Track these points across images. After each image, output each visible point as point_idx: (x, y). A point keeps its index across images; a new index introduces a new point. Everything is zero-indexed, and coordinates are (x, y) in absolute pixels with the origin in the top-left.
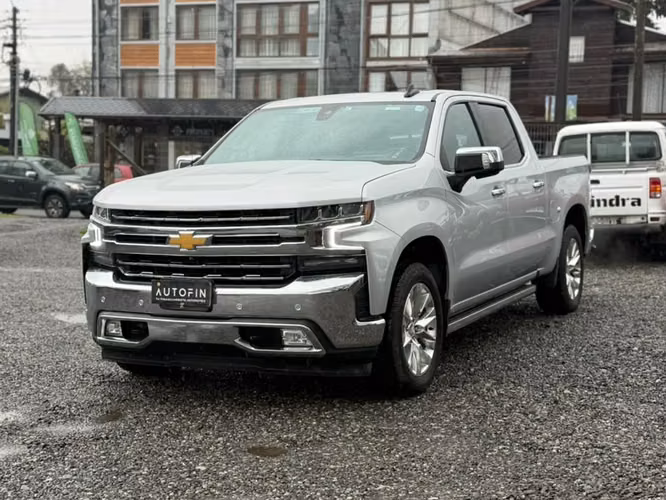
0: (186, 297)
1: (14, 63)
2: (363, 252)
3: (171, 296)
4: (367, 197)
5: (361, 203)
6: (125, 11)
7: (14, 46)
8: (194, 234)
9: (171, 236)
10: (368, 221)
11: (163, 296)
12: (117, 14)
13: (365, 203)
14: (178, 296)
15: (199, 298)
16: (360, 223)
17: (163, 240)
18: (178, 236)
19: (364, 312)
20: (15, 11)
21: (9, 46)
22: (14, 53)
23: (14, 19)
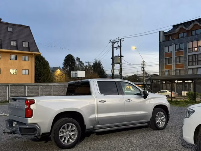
6: (166, 59)
12: (164, 60)
20: (144, 61)
21: (143, 68)
22: (144, 69)
23: (144, 63)
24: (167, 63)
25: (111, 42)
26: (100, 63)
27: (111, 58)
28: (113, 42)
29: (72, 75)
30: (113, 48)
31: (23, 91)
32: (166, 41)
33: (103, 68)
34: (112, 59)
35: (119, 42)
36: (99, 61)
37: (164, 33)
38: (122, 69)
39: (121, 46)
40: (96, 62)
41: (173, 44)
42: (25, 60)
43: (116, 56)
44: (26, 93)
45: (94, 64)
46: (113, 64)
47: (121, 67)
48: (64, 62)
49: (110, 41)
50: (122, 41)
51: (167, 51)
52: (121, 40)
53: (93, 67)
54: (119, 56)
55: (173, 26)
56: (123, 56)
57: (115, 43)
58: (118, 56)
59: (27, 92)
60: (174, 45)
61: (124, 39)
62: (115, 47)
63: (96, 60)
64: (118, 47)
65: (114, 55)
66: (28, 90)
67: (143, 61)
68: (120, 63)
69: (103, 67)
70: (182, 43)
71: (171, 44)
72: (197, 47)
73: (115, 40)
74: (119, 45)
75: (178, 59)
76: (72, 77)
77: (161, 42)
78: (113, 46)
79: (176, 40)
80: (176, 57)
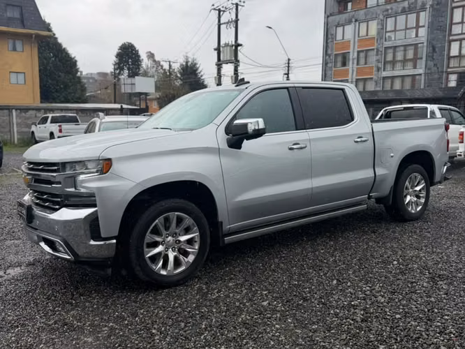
5: (99, 160)
6: (336, 55)
7: (288, 74)
10: (105, 172)
13: (104, 160)
19: (96, 235)
20: (289, 60)
21: (286, 74)
22: (288, 77)
23: (289, 63)
24: (339, 64)
25: (215, 9)
26: (196, 64)
27: (215, 50)
28: (220, 11)
29: (123, 86)
30: (219, 25)
31: (7, 121)
32: (340, 12)
33: (202, 76)
34: (216, 52)
35: (234, 10)
36: (194, 60)
38: (239, 74)
39: (237, 21)
40: (187, 62)
41: (354, 20)
42: (14, 49)
43: (227, 45)
44: (15, 126)
45: (181, 65)
46: (219, 66)
47: (236, 70)
49: (213, 7)
50: (239, 7)
51: (339, 37)
52: (237, 5)
53: (180, 73)
54: (234, 43)
56: (241, 45)
57: (224, 11)
58: (230, 43)
59: (17, 125)
60: (357, 23)
61: (244, 2)
62: (224, 23)
63: (187, 58)
64: (232, 22)
65: (222, 43)
66: (20, 121)
67: (287, 59)
68: (236, 62)
69: (202, 73)
70: (373, 19)
71: (350, 22)
72: (407, 29)
73: (225, 5)
74: (234, 18)
75: (362, 55)
76: (123, 91)
77: (327, 17)
78: (219, 21)
79: (362, 12)
80: (359, 52)
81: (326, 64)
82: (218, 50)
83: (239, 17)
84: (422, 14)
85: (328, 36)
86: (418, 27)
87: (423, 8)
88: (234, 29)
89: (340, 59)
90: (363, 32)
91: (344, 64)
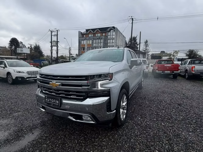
0: (53, 102)
1: (70, 53)
2: (109, 90)
3: (49, 101)
4: (111, 72)
5: (109, 74)
6: (82, 48)
7: (70, 51)
8: (56, 83)
9: (50, 82)
10: (111, 80)
11: (47, 101)
12: (81, 48)
13: (110, 74)
14: (51, 102)
15: (56, 103)
16: (108, 80)
17: (48, 84)
18: (52, 83)
19: (109, 109)
23: (70, 48)
24: (83, 50)
28: (51, 32)
29: (18, 51)
30: (52, 36)
32: (82, 37)
35: (56, 32)
36: (38, 45)
37: (81, 33)
38: (58, 50)
39: (57, 35)
40: (36, 46)
43: (54, 41)
45: (34, 46)
46: (52, 47)
47: (57, 48)
48: (9, 42)
49: (49, 30)
50: (58, 31)
51: (82, 43)
52: (57, 31)
53: (34, 48)
54: (56, 41)
55: (86, 30)
56: (59, 42)
57: (53, 32)
60: (87, 40)
63: (36, 44)
65: (52, 41)
68: (57, 46)
70: (91, 40)
71: (85, 40)
72: (98, 43)
73: (53, 30)
74: (56, 34)
75: (88, 48)
76: (18, 52)
77: (79, 38)
78: (51, 34)
79: (88, 38)
80: (87, 47)
81: (79, 49)
82: (51, 42)
83: (58, 34)
84: (102, 40)
85: (80, 43)
86: (101, 43)
87: (102, 39)
88: (56, 37)
89: (83, 48)
90: (88, 43)
91: (84, 50)
